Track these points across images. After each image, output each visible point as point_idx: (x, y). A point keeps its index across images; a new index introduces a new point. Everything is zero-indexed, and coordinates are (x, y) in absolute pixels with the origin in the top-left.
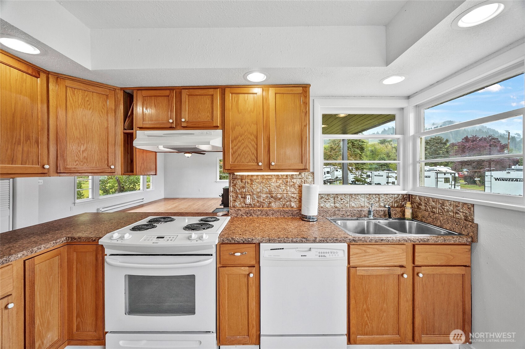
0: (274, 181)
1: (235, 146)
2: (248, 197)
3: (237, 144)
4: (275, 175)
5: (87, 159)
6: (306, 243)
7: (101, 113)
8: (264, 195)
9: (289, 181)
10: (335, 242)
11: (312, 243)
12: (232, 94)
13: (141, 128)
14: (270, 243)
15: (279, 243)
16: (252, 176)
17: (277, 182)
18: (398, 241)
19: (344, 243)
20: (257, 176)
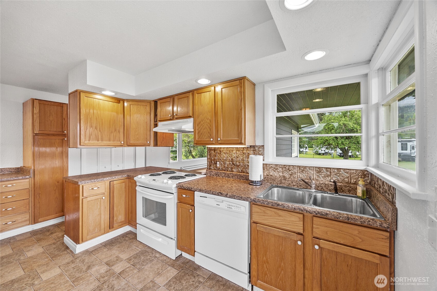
0: (235, 152)
1: (199, 128)
2: (218, 163)
3: (200, 126)
4: (235, 148)
5: (138, 139)
6: (221, 196)
7: (144, 115)
8: (228, 162)
9: (245, 152)
10: (240, 200)
11: (225, 197)
12: (198, 94)
13: (160, 121)
14: (200, 192)
15: (205, 193)
16: (220, 148)
17: (236, 153)
18: (293, 209)
19: (247, 201)
20: (224, 148)
